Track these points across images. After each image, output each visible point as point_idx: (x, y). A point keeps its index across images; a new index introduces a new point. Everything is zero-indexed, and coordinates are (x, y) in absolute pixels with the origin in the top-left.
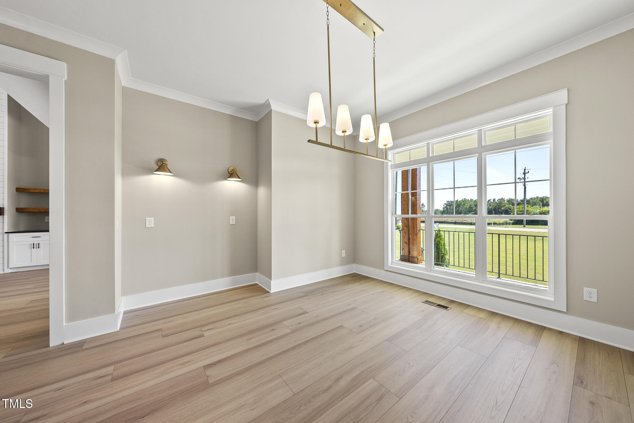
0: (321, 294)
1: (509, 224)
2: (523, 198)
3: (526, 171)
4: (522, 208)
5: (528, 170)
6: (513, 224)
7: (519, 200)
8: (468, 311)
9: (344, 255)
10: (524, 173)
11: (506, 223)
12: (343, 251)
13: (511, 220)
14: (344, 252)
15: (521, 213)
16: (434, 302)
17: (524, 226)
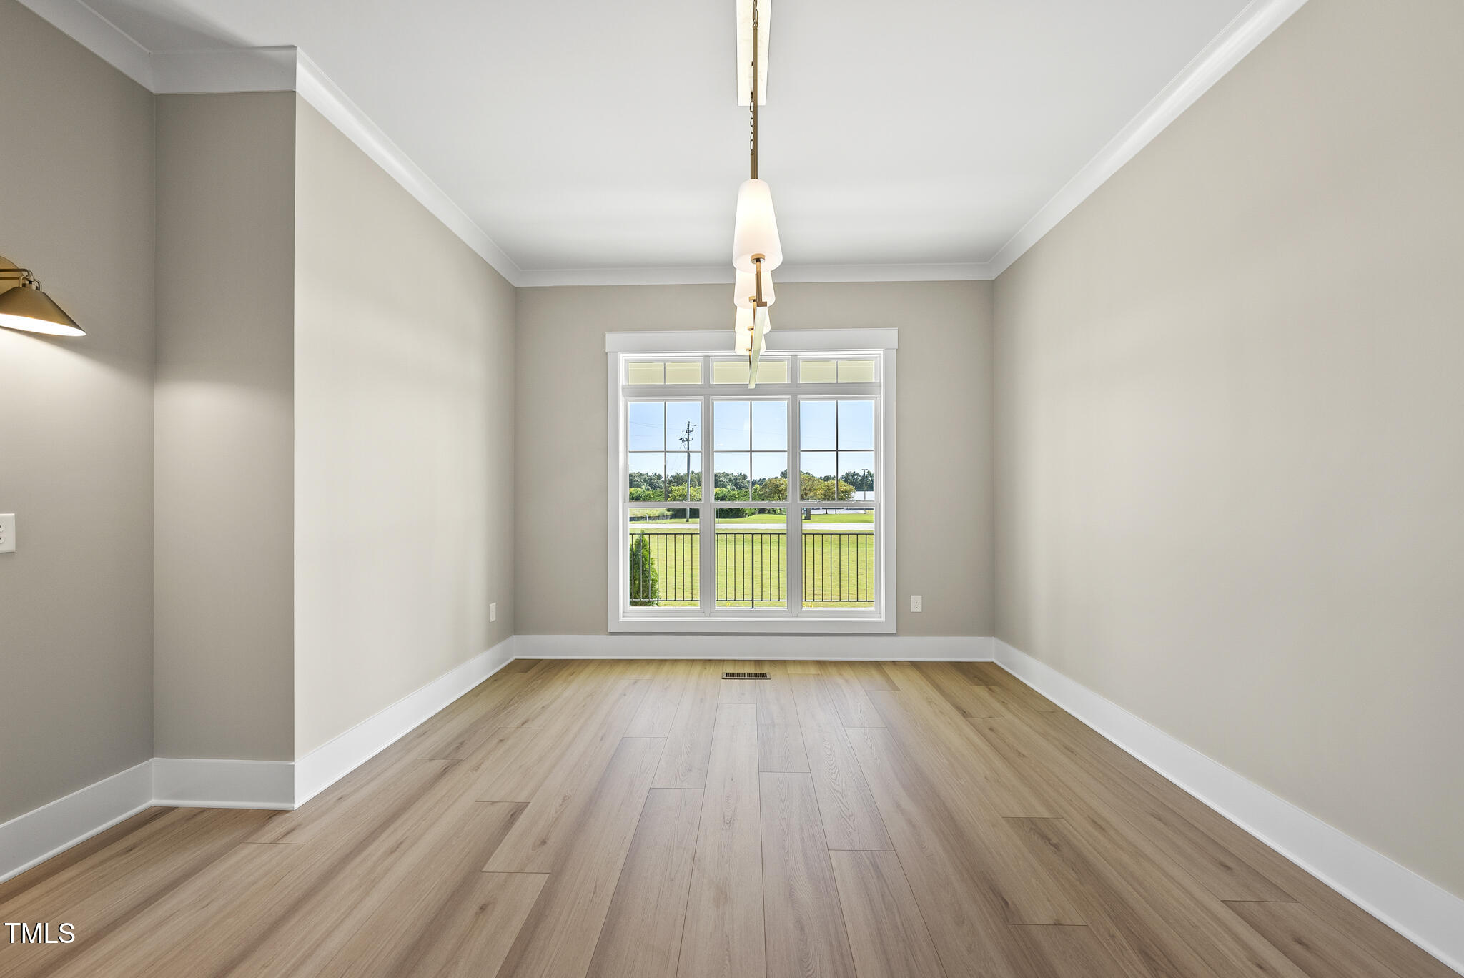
0: (495, 741)
1: (667, 517)
2: (686, 471)
3: (690, 429)
4: (683, 490)
5: (693, 427)
6: (672, 517)
7: (670, 476)
8: (792, 670)
9: (493, 618)
10: (688, 432)
11: (662, 517)
12: (491, 605)
13: (668, 510)
14: (493, 606)
15: (681, 498)
16: (742, 672)
17: (688, 521)
